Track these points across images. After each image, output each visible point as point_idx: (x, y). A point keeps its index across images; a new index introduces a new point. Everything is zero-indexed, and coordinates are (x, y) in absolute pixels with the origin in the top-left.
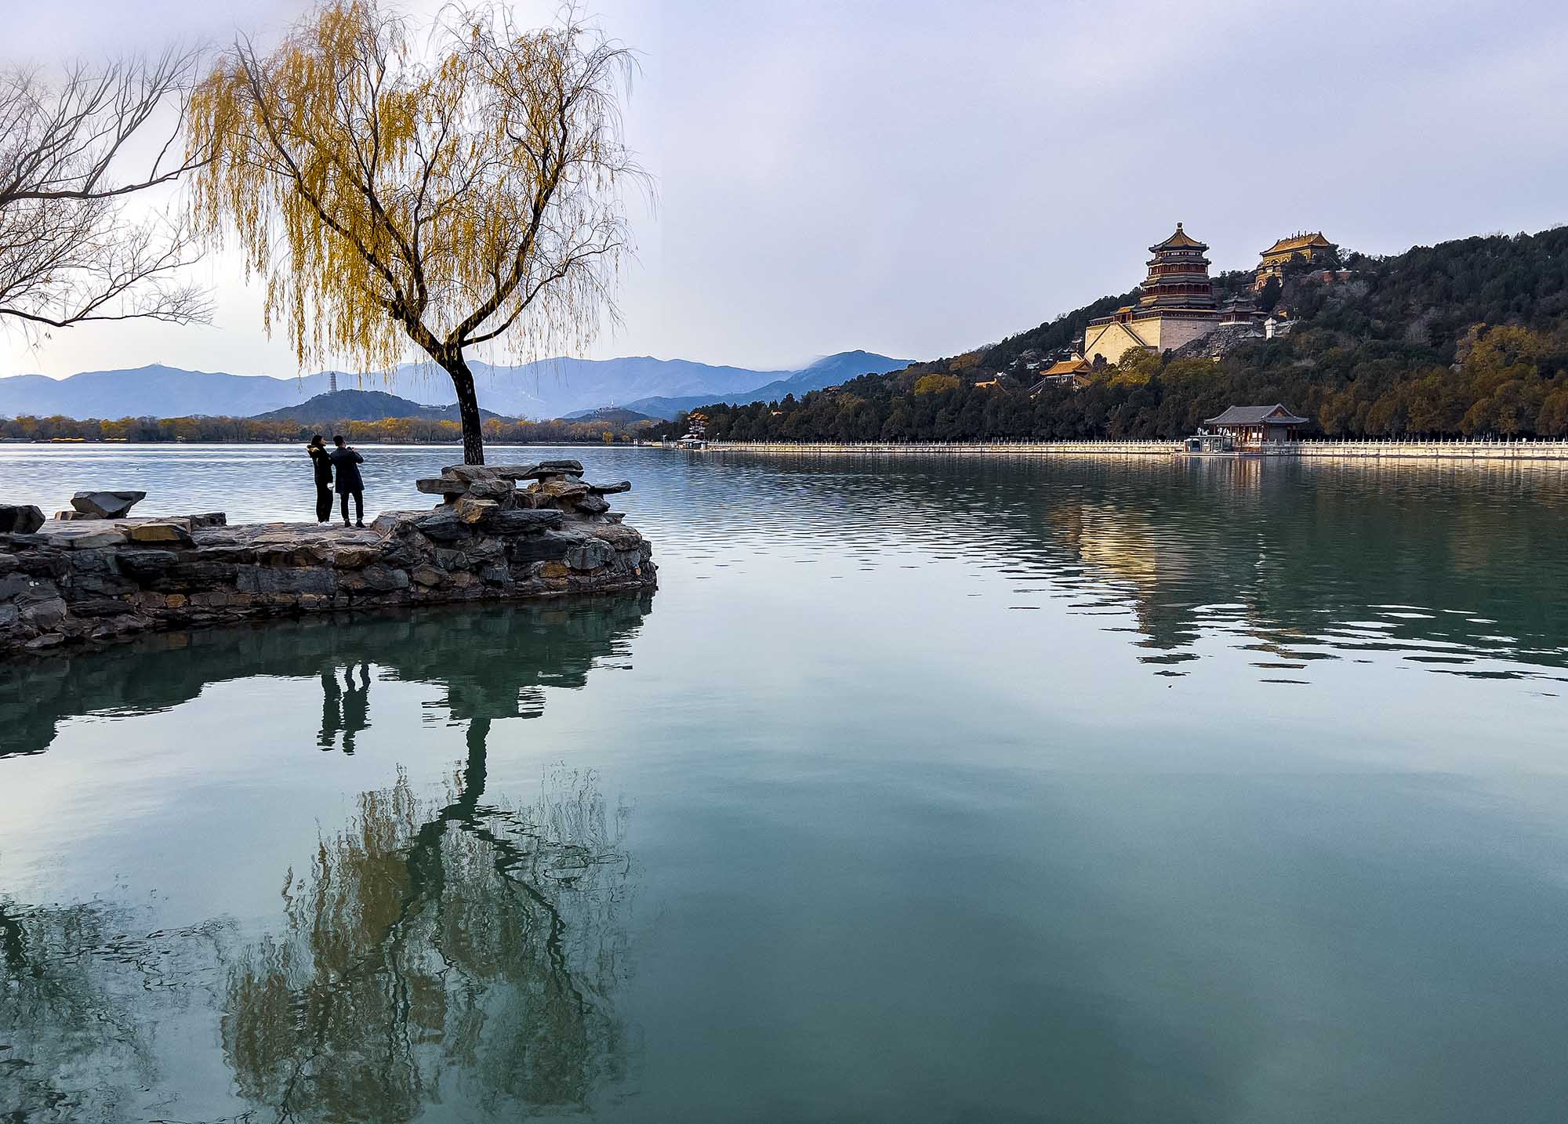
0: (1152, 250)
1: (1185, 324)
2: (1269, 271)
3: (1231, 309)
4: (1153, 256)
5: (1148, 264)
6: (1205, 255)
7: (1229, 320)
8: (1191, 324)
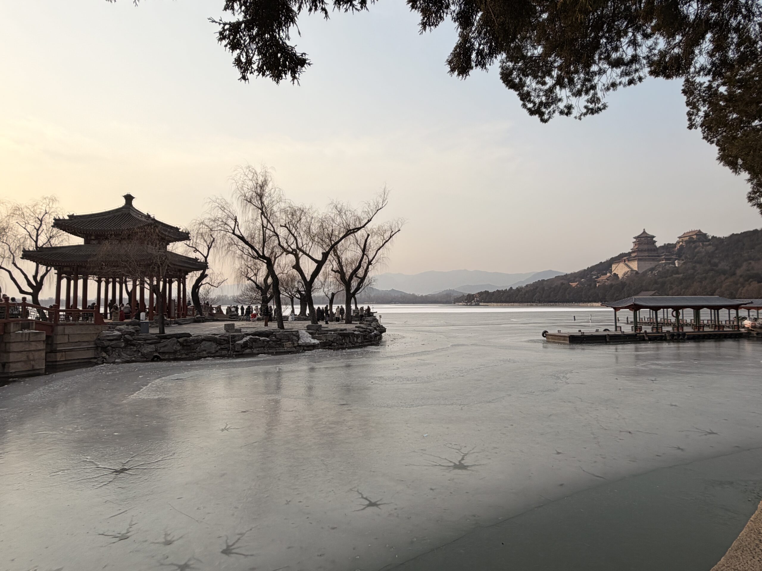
0: (635, 238)
1: (647, 262)
2: (681, 243)
3: (663, 257)
4: (635, 240)
5: (633, 242)
6: (654, 239)
7: (663, 261)
8: (649, 262)
